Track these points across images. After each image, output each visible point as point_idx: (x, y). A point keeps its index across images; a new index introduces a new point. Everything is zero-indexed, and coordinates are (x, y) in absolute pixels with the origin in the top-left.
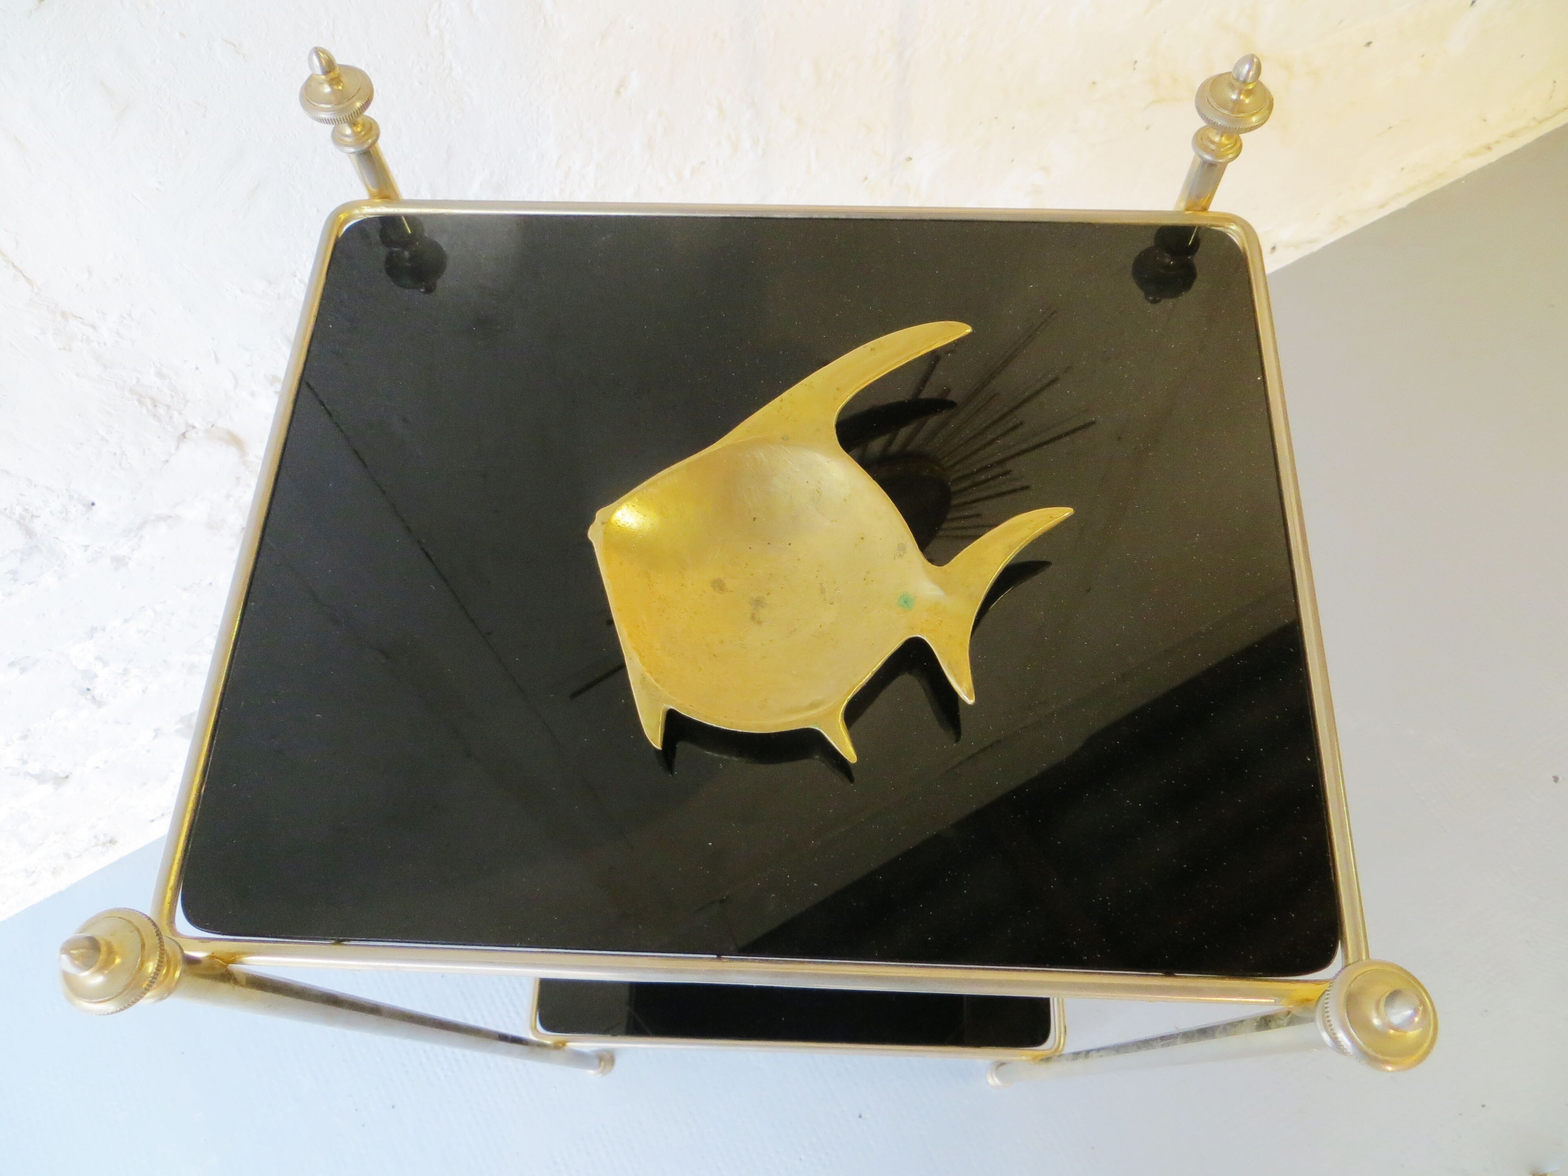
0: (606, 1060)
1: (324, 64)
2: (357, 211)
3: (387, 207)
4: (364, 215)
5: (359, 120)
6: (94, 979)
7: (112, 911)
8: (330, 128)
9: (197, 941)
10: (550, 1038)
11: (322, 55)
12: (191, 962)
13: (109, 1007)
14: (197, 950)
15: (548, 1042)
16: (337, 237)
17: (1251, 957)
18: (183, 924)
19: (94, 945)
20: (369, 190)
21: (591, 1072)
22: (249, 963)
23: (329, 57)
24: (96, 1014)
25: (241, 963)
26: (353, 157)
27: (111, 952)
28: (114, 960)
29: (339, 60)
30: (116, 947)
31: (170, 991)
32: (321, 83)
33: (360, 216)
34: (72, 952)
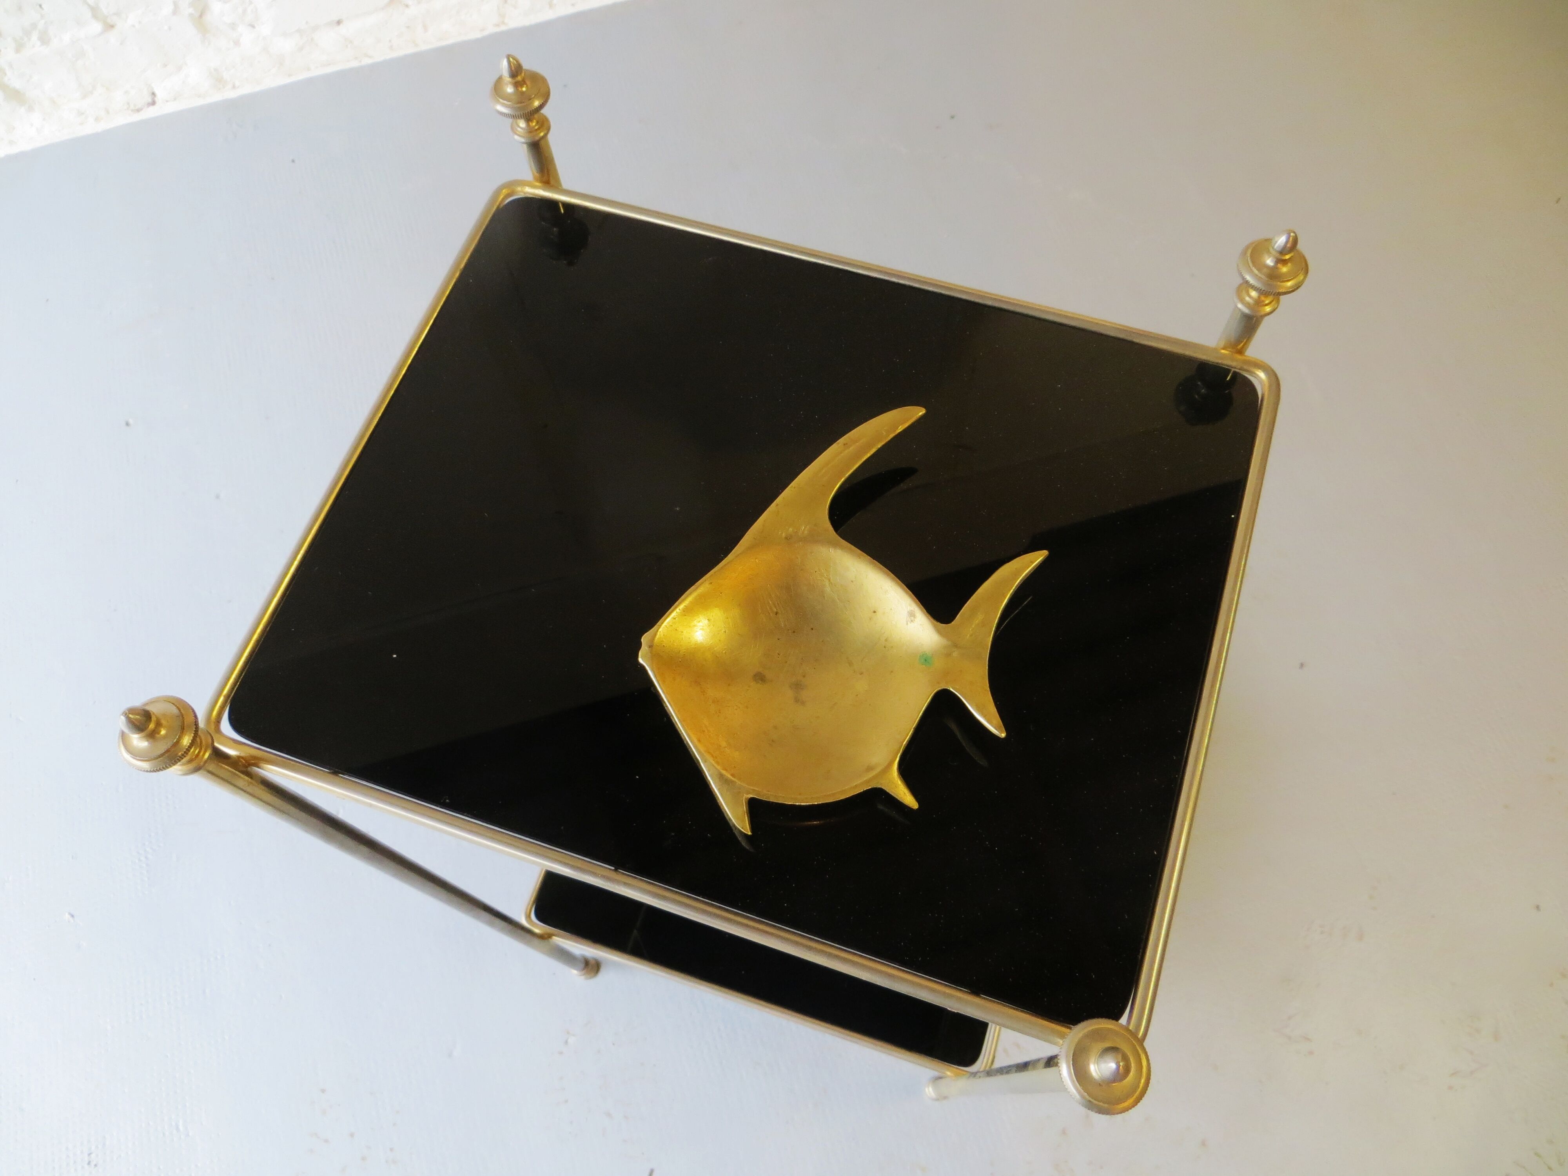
0: (592, 967)
1: (513, 69)
2: (519, 189)
3: (544, 190)
4: (525, 193)
5: (536, 116)
6: (138, 741)
7: (169, 697)
8: (510, 120)
9: (231, 742)
10: (539, 928)
11: (511, 59)
12: (219, 755)
13: (145, 765)
14: (230, 747)
15: (537, 931)
16: (498, 207)
17: (1045, 999)
18: (226, 727)
19: (147, 715)
20: (533, 174)
21: (575, 972)
22: (267, 770)
23: (517, 61)
24: (136, 769)
25: (258, 767)
26: (525, 146)
27: (159, 724)
28: (160, 731)
29: (526, 66)
30: (163, 722)
31: (197, 769)
32: (507, 84)
33: (521, 194)
34: (130, 716)
